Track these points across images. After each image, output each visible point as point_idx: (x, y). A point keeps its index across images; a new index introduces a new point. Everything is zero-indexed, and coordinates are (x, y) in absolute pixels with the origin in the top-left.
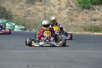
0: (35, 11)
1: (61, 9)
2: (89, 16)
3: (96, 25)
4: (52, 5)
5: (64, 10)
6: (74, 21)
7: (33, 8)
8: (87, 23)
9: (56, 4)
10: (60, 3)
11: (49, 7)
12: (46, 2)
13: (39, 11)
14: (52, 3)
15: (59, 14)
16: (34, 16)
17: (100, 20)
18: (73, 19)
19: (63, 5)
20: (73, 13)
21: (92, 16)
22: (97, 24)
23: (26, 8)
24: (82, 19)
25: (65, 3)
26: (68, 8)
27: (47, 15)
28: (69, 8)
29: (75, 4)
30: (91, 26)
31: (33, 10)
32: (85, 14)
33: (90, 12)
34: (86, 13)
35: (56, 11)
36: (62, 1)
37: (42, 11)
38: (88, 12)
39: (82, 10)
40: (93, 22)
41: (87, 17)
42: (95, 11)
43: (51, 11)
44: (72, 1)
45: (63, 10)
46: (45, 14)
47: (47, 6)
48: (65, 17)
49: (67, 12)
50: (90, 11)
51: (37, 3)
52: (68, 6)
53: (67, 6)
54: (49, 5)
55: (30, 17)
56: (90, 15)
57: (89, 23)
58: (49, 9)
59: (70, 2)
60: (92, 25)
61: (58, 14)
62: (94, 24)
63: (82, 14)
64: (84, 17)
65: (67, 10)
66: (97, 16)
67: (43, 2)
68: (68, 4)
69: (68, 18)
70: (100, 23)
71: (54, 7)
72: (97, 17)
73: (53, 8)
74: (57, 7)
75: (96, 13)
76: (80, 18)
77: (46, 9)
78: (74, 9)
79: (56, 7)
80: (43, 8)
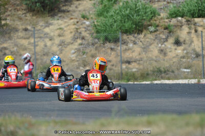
0: (15, 48)
1: (64, 44)
2: (117, 55)
3: (131, 71)
4: (47, 37)
5: (71, 46)
6: (89, 65)
7: (12, 43)
8: (114, 68)
9: (54, 36)
10: (63, 33)
11: (41, 40)
12: (36, 32)
13: (25, 49)
14: (46, 34)
15: (61, 53)
17: (138, 62)
18: (87, 62)
19: (68, 37)
20: (86, 51)
21: (123, 55)
22: (132, 69)
25: (71, 32)
26: (77, 41)
27: (39, 55)
28: (79, 41)
29: (90, 34)
30: (122, 74)
31: (11, 47)
32: (109, 51)
33: (119, 48)
34: (112, 49)
35: (55, 48)
36: (65, 29)
37: (29, 49)
38: (116, 47)
39: (104, 44)
40: (124, 66)
41: (112, 57)
42: (127, 45)
43: (46, 48)
44: (84, 29)
45: (68, 45)
46: (35, 53)
47: (39, 39)
48: (74, 59)
49: (76, 49)
50: (118, 46)
51: (20, 34)
52: (77, 38)
53: (75, 39)
54: (41, 37)
56: (119, 54)
57: (117, 69)
58: (41, 44)
59: (81, 30)
60: (124, 72)
61: (58, 52)
62: (127, 70)
63: (105, 51)
64: (108, 57)
65: (76, 46)
66: (131, 55)
67: (31, 33)
68: (77, 35)
69: (78, 59)
70: (137, 67)
71: (50, 40)
72: (133, 57)
73: (49, 43)
74: (57, 41)
75: (129, 49)
77: (37, 46)
78: (88, 44)
79: (54, 40)
80: (29, 44)
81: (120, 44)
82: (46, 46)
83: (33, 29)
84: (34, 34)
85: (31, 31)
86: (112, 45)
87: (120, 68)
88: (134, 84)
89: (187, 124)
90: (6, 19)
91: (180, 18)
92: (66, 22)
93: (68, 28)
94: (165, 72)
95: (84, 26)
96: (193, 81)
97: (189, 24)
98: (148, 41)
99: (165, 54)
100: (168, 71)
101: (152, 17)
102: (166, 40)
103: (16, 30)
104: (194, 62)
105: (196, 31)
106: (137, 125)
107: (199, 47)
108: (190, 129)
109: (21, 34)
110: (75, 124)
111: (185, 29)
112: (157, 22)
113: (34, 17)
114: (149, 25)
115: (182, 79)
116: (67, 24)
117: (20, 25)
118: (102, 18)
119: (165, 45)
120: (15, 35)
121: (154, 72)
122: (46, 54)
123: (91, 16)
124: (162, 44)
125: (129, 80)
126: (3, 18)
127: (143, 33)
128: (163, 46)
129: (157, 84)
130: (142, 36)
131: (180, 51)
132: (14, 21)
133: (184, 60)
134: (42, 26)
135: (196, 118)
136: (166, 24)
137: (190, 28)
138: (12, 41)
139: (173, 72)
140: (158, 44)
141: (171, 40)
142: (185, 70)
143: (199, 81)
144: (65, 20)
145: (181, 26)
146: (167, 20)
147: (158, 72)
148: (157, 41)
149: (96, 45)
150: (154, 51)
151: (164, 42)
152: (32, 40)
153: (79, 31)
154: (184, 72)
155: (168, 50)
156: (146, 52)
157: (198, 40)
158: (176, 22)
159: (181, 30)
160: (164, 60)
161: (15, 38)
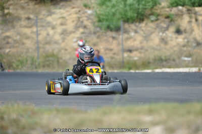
0: (18, 37)
1: (67, 33)
2: (119, 44)
4: (49, 26)
5: (73, 35)
7: (15, 32)
8: (115, 56)
9: (56, 24)
10: (65, 22)
11: (44, 29)
12: (38, 21)
13: (28, 38)
14: (49, 23)
15: (64, 41)
16: (17, 47)
17: (140, 51)
19: (70, 26)
20: (89, 39)
21: (124, 44)
22: (133, 57)
23: (2, 33)
24: (106, 49)
27: (41, 44)
28: (81, 30)
29: (92, 22)
30: (123, 62)
31: (14, 36)
32: (111, 40)
33: (121, 37)
35: (57, 37)
36: (67, 18)
37: (32, 37)
38: (117, 36)
39: (105, 33)
40: (126, 55)
41: (114, 45)
42: (128, 34)
43: (48, 36)
44: (85, 18)
46: (38, 42)
47: (41, 28)
48: (75, 47)
49: (78, 37)
50: (119, 35)
52: (79, 27)
53: (77, 28)
54: (43, 26)
55: (10, 48)
56: (121, 43)
58: (43, 33)
59: (83, 19)
60: (125, 60)
61: (60, 41)
62: (128, 58)
63: (106, 40)
64: (110, 46)
65: (78, 34)
66: (132, 44)
67: (33, 22)
68: (79, 24)
70: (139, 55)
71: (53, 29)
72: (134, 45)
73: (51, 32)
74: (59, 29)
75: (130, 38)
76: (101, 47)
77: (40, 34)
78: (90, 33)
79: (56, 28)
80: (32, 32)
81: (121, 32)
82: (48, 34)
83: (35, 18)
84: (37, 22)
85: (33, 19)
86: (114, 34)
87: (121, 57)
88: (136, 73)
89: (189, 112)
90: (8, 8)
91: (180, 8)
92: (68, 11)
93: (70, 16)
94: (166, 60)
95: (86, 15)
96: (194, 70)
97: (189, 13)
98: (149, 30)
99: (166, 43)
100: (169, 59)
101: (153, 6)
102: (167, 29)
103: (19, 19)
104: (195, 51)
105: (197, 20)
106: (138, 113)
107: (200, 36)
108: (192, 117)
109: (23, 23)
110: (77, 112)
111: (186, 18)
112: (158, 12)
113: (37, 6)
114: (150, 15)
115: (183, 67)
116: (69, 13)
117: (22, 14)
118: (104, 7)
119: (166, 34)
120: (17, 24)
121: (155, 60)
122: (48, 43)
123: (93, 5)
124: (163, 33)
125: (130, 69)
126: (6, 7)
127: (145, 22)
128: (164, 34)
129: (158, 73)
130: (143, 25)
131: (180, 39)
132: (17, 9)
133: (185, 49)
134: (44, 15)
135: (197, 106)
136: (167, 13)
137: (191, 17)
138: (15, 30)
139: (174, 60)
140: (159, 33)
141: (172, 29)
142: (186, 59)
143: (200, 70)
144: (67, 9)
145: (182, 15)
146: (168, 9)
147: (159, 60)
148: (158, 30)
149: (98, 34)
150: (155, 39)
151: (165, 30)
152: (35, 29)
153: (81, 20)
154: (185, 61)
155: (169, 39)
156: (147, 41)
157: (199, 29)
158: (176, 11)
159: (182, 19)
160: (165, 49)
161: (18, 27)
